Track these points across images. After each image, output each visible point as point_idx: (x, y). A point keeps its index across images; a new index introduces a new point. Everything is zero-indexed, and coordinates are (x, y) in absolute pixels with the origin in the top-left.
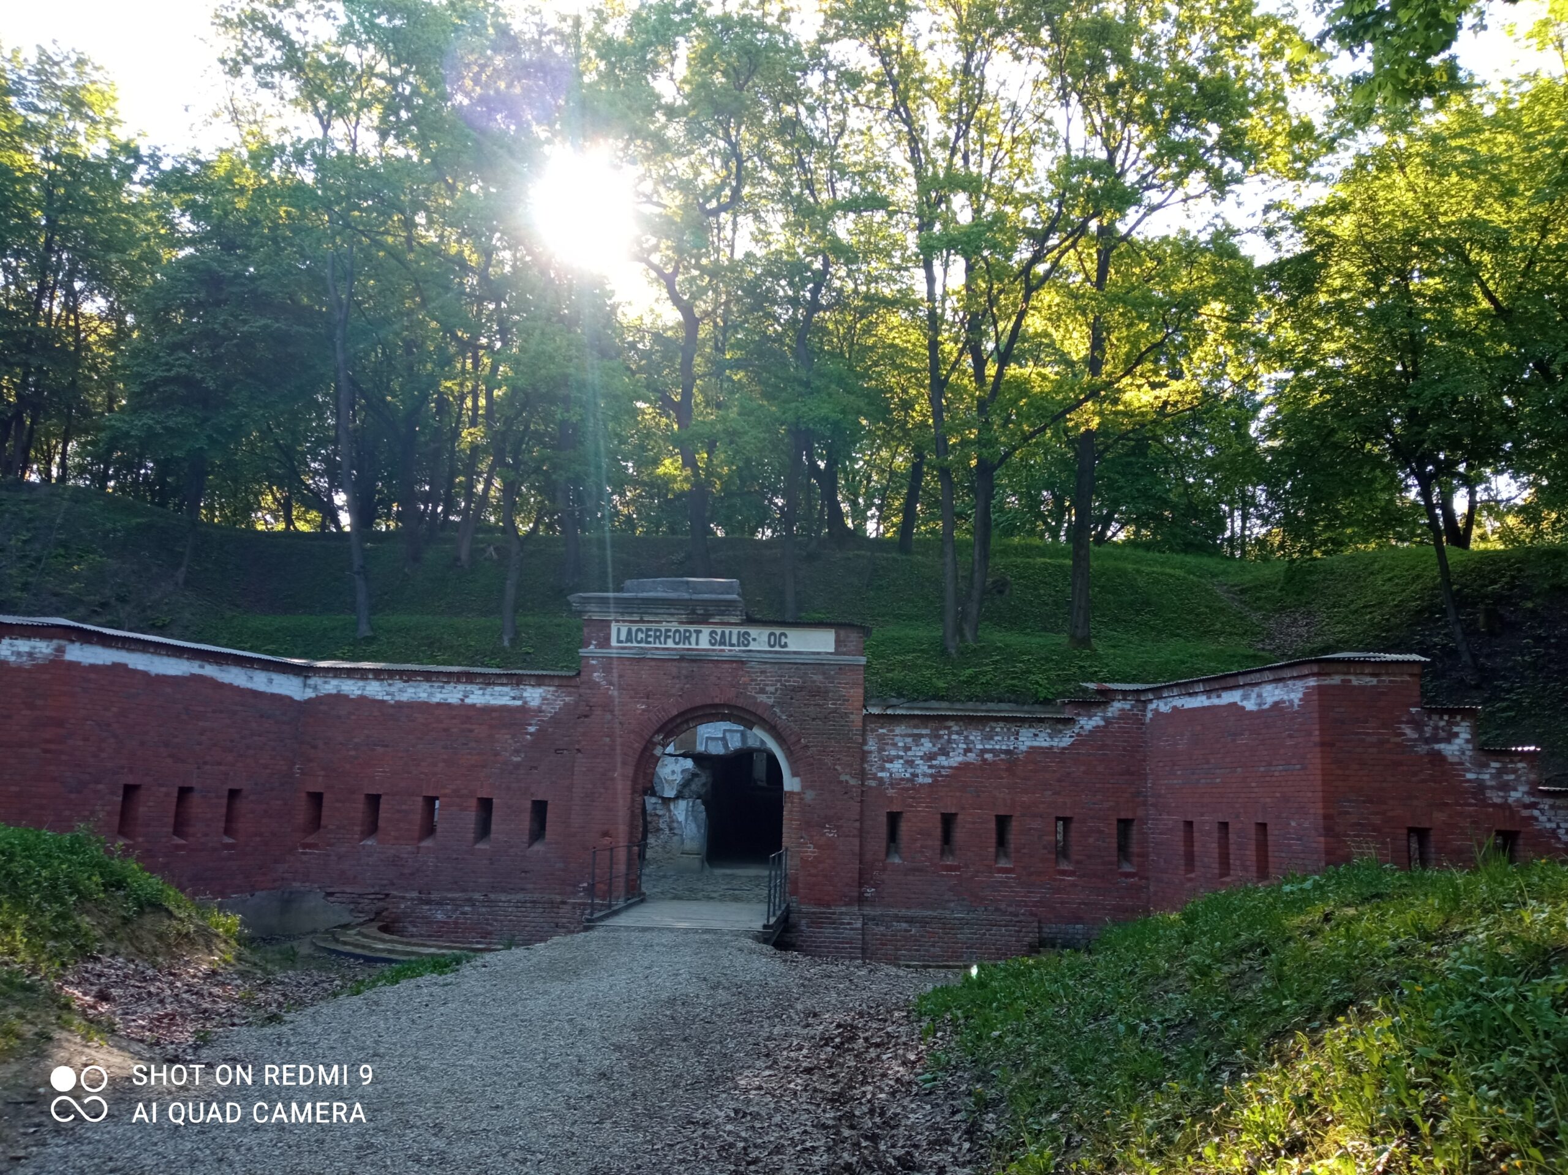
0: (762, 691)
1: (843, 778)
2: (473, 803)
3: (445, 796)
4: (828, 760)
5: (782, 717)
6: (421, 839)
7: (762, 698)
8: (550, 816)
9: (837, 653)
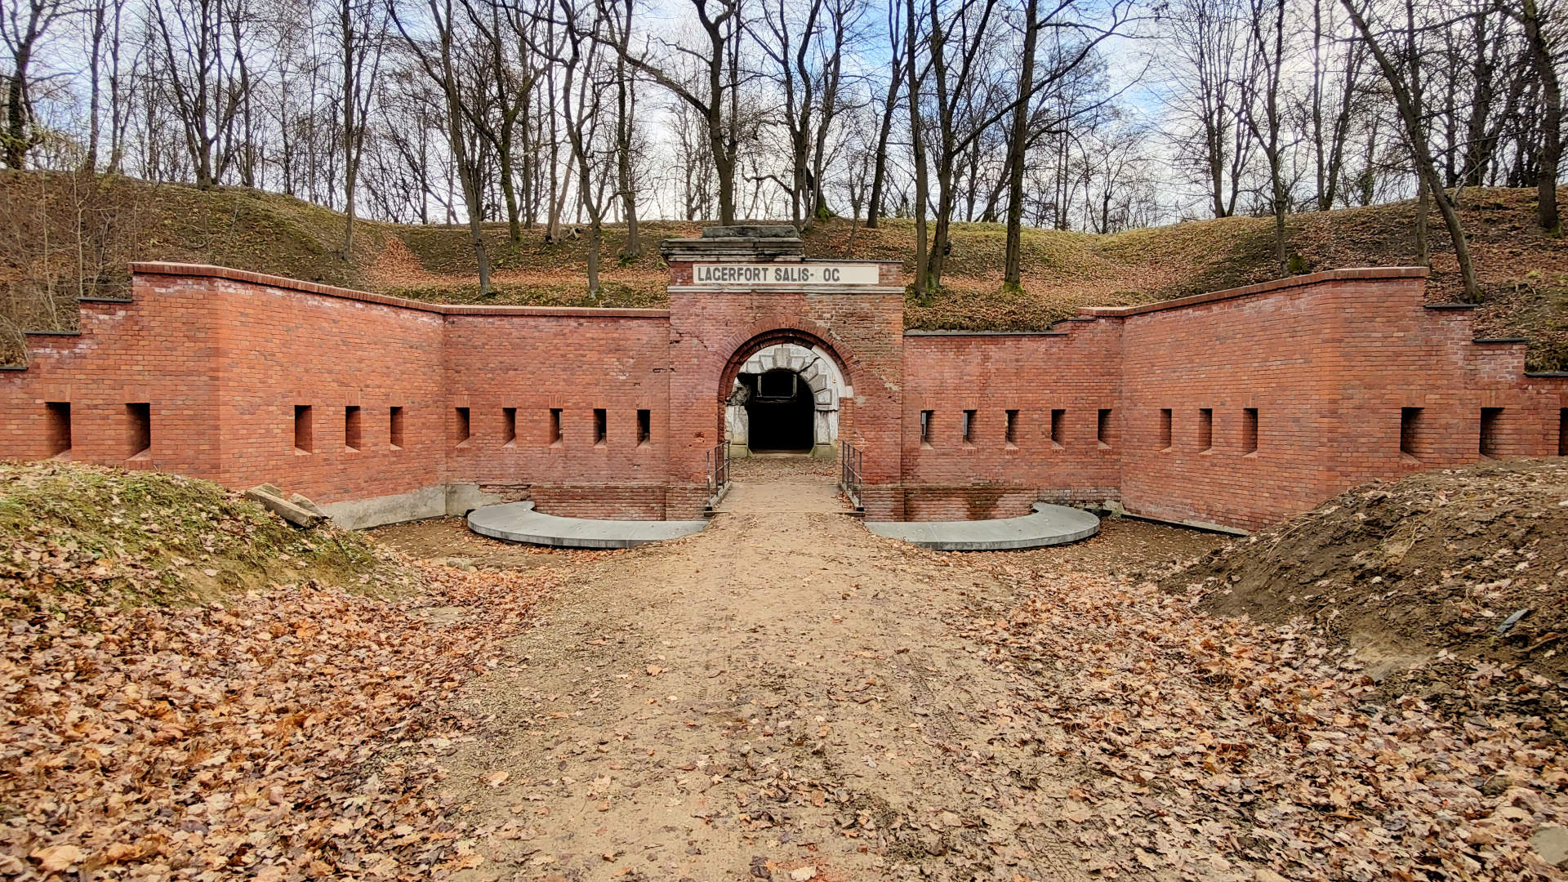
0: (820, 317)
1: (887, 385)
2: (591, 413)
3: (568, 408)
4: (875, 371)
5: (837, 339)
6: (552, 442)
7: (820, 323)
8: (653, 422)
9: (880, 284)
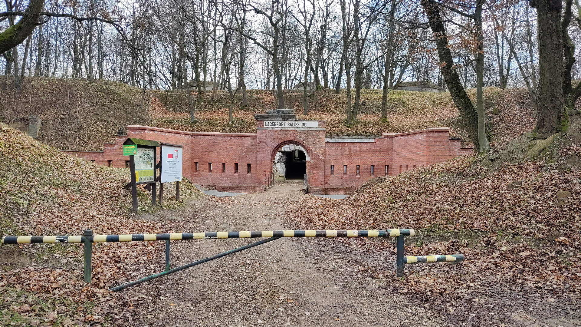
0: (301, 137)
1: (320, 157)
2: (234, 164)
3: (227, 163)
4: (317, 153)
5: (305, 143)
7: (301, 139)
8: (252, 167)
9: (318, 127)
